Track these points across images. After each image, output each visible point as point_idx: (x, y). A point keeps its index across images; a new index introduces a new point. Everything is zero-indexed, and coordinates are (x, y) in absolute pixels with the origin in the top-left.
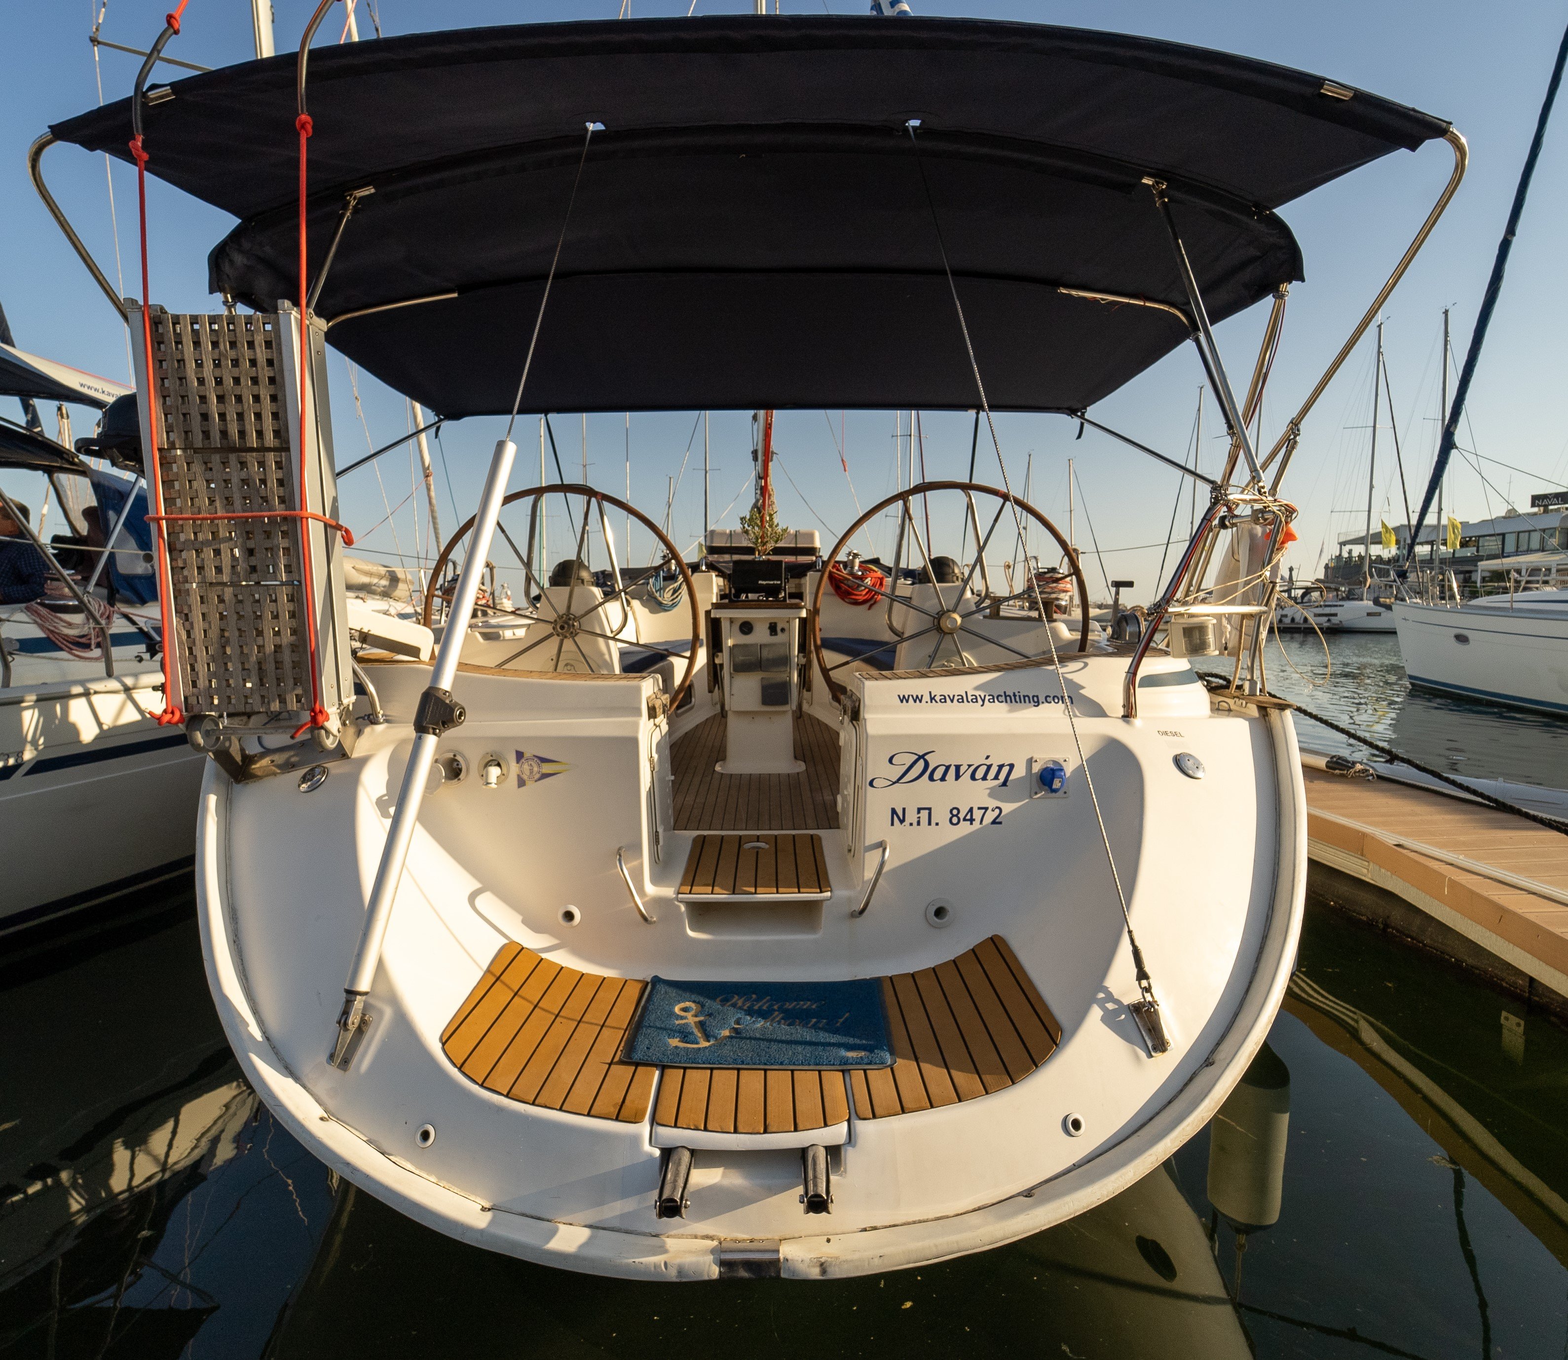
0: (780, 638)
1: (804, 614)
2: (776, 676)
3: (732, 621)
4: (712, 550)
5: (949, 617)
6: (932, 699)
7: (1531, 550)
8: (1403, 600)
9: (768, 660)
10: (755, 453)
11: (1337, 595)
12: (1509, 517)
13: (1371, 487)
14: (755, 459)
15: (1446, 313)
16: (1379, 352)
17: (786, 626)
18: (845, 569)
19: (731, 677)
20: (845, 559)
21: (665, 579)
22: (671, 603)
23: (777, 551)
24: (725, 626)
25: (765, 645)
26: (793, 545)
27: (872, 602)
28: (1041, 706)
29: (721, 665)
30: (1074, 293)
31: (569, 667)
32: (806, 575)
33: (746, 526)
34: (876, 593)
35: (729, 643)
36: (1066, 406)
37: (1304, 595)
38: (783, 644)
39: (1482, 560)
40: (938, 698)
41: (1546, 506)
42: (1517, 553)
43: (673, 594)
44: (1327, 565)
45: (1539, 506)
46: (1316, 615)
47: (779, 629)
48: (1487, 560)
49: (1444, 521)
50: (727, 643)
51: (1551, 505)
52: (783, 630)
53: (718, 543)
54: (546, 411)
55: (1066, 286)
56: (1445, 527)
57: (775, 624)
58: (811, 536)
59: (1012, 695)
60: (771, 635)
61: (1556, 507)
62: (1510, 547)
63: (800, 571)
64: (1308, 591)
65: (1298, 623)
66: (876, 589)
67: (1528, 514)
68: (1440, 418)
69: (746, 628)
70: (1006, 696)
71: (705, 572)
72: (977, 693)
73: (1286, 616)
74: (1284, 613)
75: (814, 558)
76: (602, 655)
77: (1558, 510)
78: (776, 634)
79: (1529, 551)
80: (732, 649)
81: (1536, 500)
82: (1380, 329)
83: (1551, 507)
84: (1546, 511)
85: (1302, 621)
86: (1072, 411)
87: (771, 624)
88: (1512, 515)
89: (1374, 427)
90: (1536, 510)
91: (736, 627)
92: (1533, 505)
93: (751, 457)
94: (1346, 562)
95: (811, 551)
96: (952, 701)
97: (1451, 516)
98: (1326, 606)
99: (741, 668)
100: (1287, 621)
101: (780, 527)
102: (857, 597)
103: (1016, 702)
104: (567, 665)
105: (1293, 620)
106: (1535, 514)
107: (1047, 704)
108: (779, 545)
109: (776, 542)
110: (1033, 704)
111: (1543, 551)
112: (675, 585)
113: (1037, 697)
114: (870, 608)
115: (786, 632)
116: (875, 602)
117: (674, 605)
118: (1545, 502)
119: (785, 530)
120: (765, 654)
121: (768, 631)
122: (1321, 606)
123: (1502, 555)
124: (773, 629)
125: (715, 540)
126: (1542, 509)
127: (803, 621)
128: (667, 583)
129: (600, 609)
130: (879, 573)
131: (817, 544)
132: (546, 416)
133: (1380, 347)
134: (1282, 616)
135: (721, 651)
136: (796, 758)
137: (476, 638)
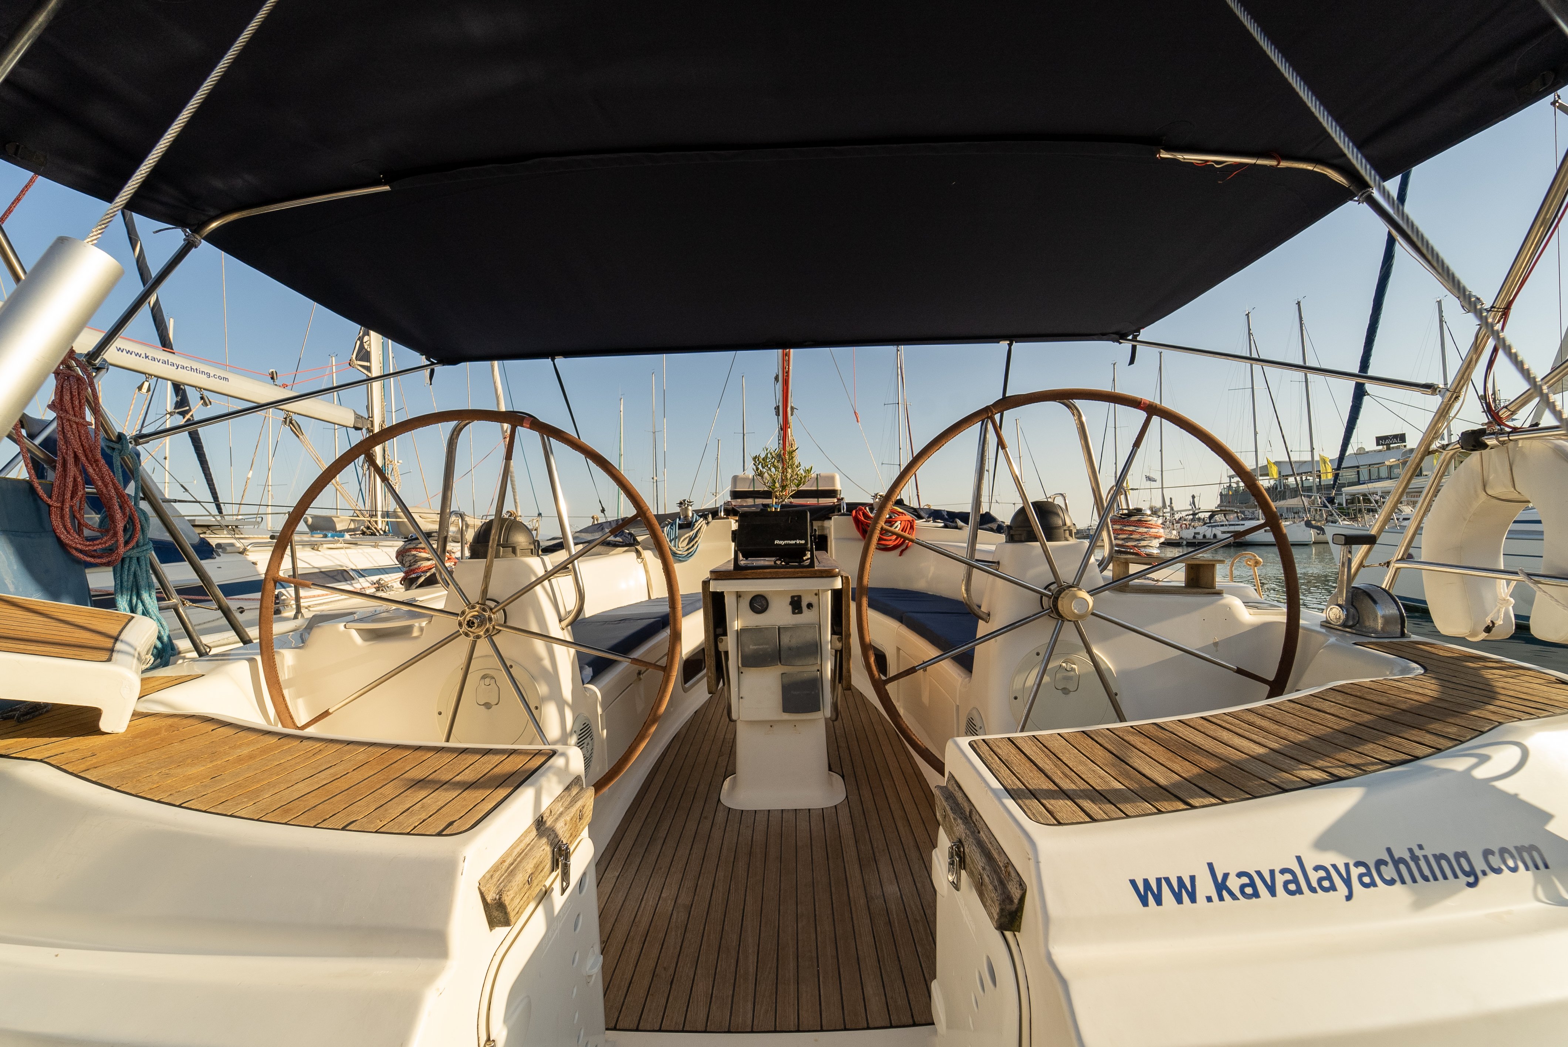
0: (807, 616)
1: (838, 584)
2: (803, 670)
3: (739, 595)
4: (735, 495)
5: (1075, 597)
6: (1221, 887)
7: (1382, 479)
8: (1334, 522)
9: (790, 649)
10: (777, 408)
11: (1238, 517)
12: (1360, 454)
13: (1256, 433)
14: (778, 414)
15: (1299, 303)
16: (1249, 334)
17: (813, 600)
18: (871, 513)
19: (740, 672)
20: (871, 501)
21: (681, 527)
22: (686, 553)
23: (799, 494)
24: (730, 602)
25: (786, 629)
26: (815, 488)
27: (903, 547)
28: (1483, 882)
29: (726, 653)
30: (1180, 156)
31: (487, 681)
32: (830, 519)
33: (760, 466)
34: (905, 538)
35: (735, 624)
36: (1114, 329)
37: (1211, 517)
38: (810, 626)
39: (1345, 487)
40: (1234, 884)
41: (1388, 445)
42: (1370, 480)
43: (688, 544)
44: (1221, 493)
45: (1382, 445)
46: (1224, 532)
47: (804, 604)
48: (1348, 486)
49: (1317, 458)
50: (733, 626)
51: (1392, 443)
52: (810, 606)
53: (742, 488)
54: (551, 354)
55: (1168, 149)
56: (1318, 462)
57: (799, 597)
58: (832, 479)
59: (1407, 856)
60: (794, 613)
61: (1396, 445)
62: (1364, 476)
63: (825, 513)
64: (1213, 514)
65: (1209, 539)
66: (906, 534)
67: (1375, 451)
68: (1304, 380)
69: (759, 604)
70: (1397, 862)
71: (724, 518)
72: (1328, 859)
73: (1198, 533)
74: (1197, 531)
75: (836, 500)
76: (539, 659)
77: (1398, 447)
78: (801, 612)
79: (1379, 479)
80: (739, 634)
81: (1380, 440)
82: (1248, 317)
83: (1392, 446)
84: (1389, 449)
85: (1212, 537)
86: (1120, 336)
87: (793, 597)
88: (1362, 452)
89: (1253, 388)
90: (1380, 447)
91: (745, 603)
92: (1378, 444)
93: (774, 412)
94: (1235, 490)
95: (832, 493)
96: (1272, 891)
97: (1322, 454)
98: (1230, 525)
99: (752, 661)
100: (1200, 537)
101: (802, 467)
102: (887, 543)
103: (1426, 879)
104: (484, 677)
105: (1204, 536)
106: (1380, 451)
107: (1492, 876)
108: (802, 488)
109: (798, 485)
110: (1463, 879)
111: (1391, 479)
112: (691, 533)
113: (1464, 855)
114: (901, 554)
115: (815, 609)
116: (907, 547)
117: (689, 555)
118: (1387, 442)
119: (808, 471)
120: (786, 640)
121: (790, 608)
122: (1226, 525)
123: (1359, 483)
124: (796, 604)
125: (738, 485)
126: (1385, 446)
127: (837, 595)
128: (682, 531)
129: (538, 589)
130: (909, 517)
131: (838, 486)
132: (553, 360)
133: (1249, 330)
134: (1195, 533)
135: (725, 634)
136: (830, 769)
137: (350, 638)
